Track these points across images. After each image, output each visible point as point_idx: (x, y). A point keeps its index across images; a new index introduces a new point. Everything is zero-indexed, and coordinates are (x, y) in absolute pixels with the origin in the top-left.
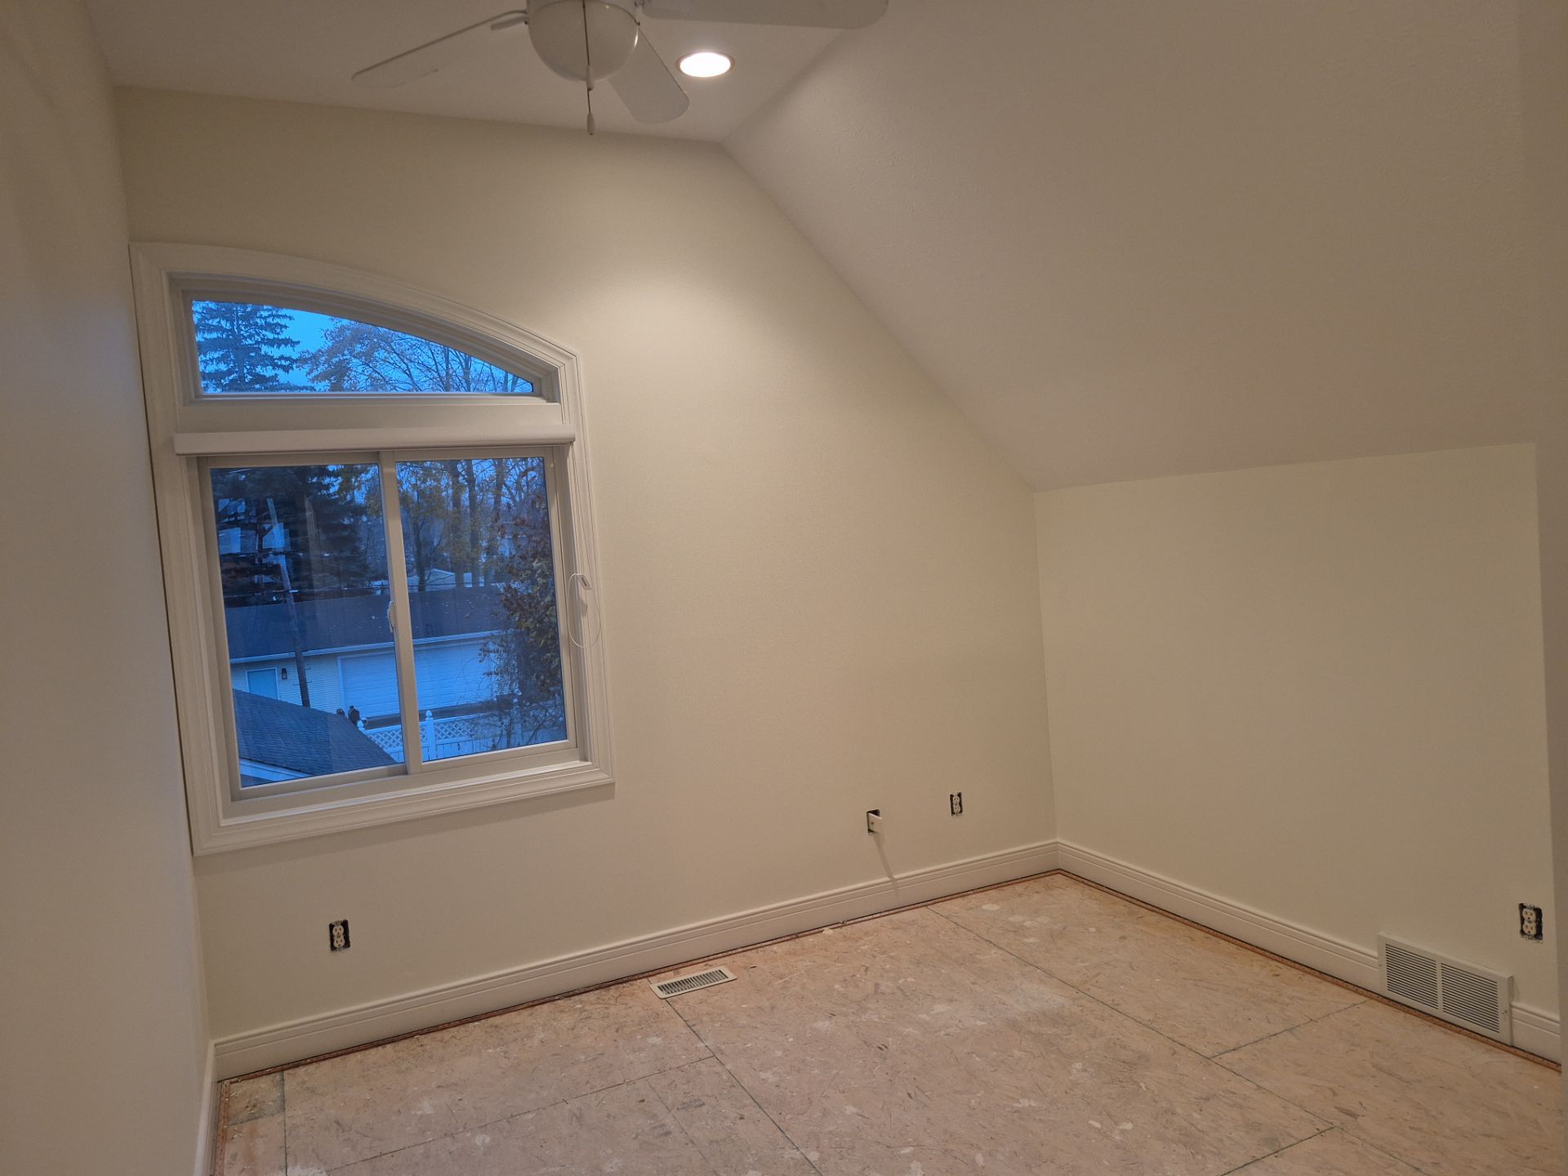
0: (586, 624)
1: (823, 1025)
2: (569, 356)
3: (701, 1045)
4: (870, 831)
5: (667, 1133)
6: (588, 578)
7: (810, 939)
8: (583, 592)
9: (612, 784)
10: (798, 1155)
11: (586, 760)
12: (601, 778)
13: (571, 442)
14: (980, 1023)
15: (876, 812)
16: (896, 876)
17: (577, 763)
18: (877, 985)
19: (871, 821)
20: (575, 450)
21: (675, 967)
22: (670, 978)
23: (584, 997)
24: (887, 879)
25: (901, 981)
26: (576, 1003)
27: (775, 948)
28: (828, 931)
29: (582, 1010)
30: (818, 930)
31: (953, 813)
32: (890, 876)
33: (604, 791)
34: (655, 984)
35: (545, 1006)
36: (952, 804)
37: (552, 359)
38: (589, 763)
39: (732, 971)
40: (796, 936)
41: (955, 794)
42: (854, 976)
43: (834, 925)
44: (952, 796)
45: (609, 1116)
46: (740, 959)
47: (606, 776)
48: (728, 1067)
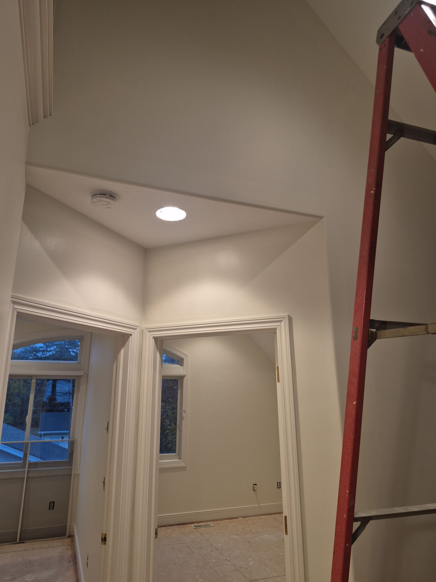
0: (184, 422)
1: (235, 537)
2: (186, 356)
3: (203, 538)
4: (254, 490)
5: (194, 552)
6: (185, 410)
7: (235, 520)
8: (184, 414)
9: (186, 467)
10: (224, 558)
11: (180, 459)
12: (183, 465)
13: (185, 376)
14: (275, 539)
15: (256, 485)
16: (261, 505)
17: (178, 460)
18: (251, 530)
19: (254, 487)
20: (185, 378)
21: (198, 522)
22: (197, 524)
23: (174, 526)
24: (258, 505)
25: (258, 530)
26: (172, 527)
27: (225, 521)
28: (240, 518)
29: (173, 529)
30: (238, 518)
31: (278, 488)
32: (259, 504)
33: (183, 469)
34: (192, 525)
35: (164, 527)
36: (278, 485)
37: (183, 356)
38: (181, 460)
39: (213, 524)
40: (231, 519)
41: (279, 482)
42: (245, 528)
43: (242, 517)
44: (278, 483)
45: (180, 548)
46: (215, 522)
47: (185, 464)
48: (210, 542)
